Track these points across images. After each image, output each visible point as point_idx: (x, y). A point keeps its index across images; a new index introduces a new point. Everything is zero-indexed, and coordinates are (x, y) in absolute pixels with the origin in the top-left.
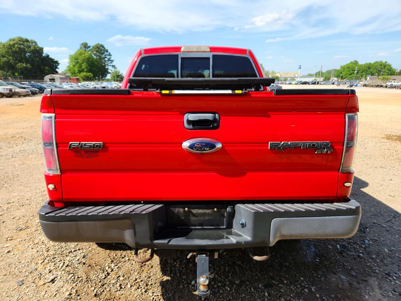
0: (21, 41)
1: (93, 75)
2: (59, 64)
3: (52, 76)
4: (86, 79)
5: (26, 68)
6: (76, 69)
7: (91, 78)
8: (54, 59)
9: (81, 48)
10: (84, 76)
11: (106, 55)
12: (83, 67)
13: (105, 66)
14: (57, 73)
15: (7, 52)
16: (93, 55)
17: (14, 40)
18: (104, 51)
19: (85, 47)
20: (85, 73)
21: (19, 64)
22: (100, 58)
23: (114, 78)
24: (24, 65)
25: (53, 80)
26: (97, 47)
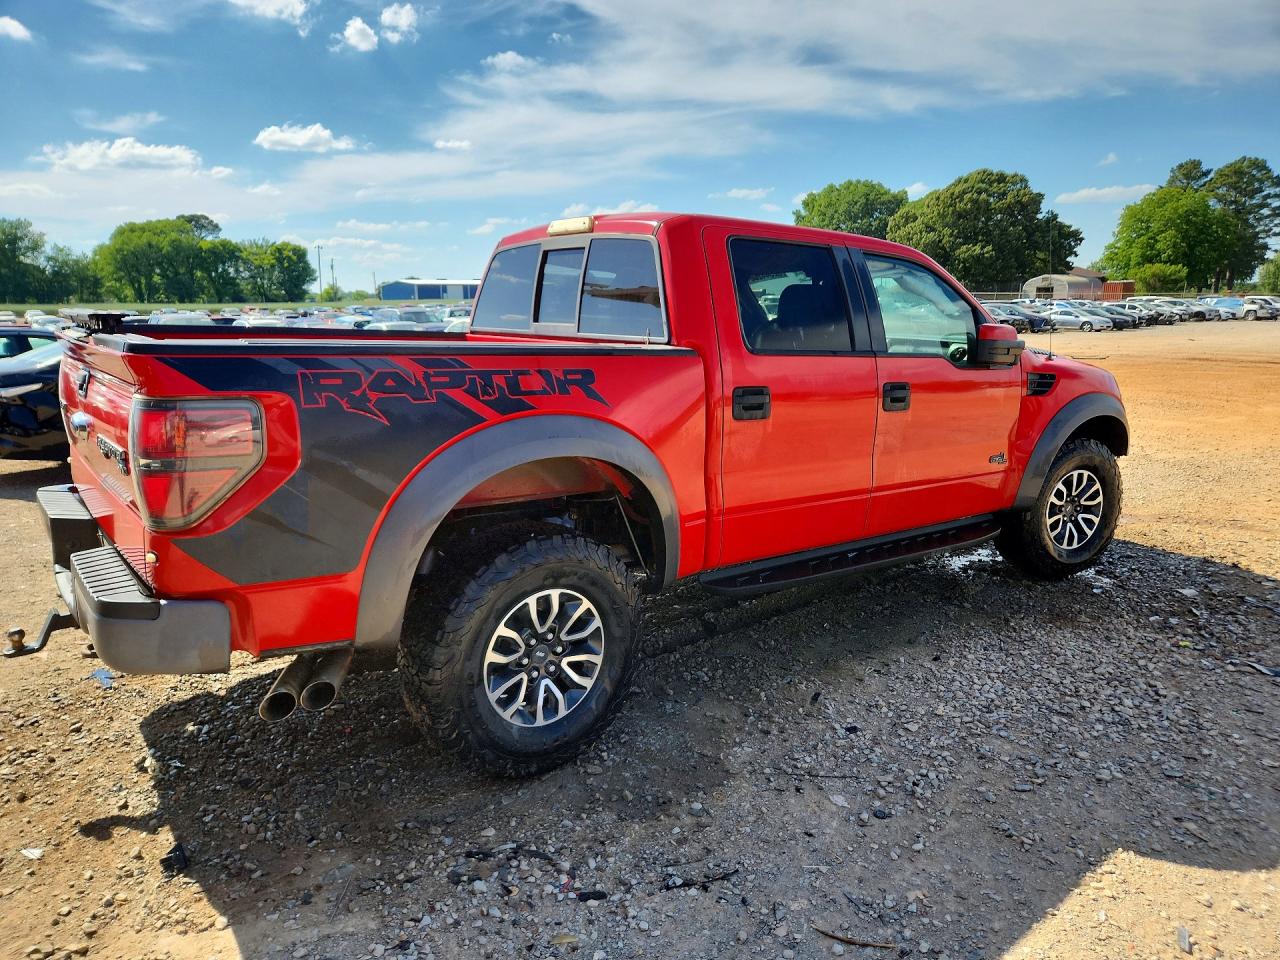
0: (983, 182)
1: (1189, 274)
2: (1081, 240)
3: (1046, 279)
4: (1158, 284)
5: (978, 259)
6: (1136, 253)
7: (1176, 282)
8: (1070, 227)
9: (1171, 182)
10: (1154, 275)
11: (1268, 196)
12: (1159, 246)
13: (1256, 236)
14: (1067, 268)
15: (942, 216)
16: (1211, 202)
17: (966, 181)
18: (1261, 181)
19: (1188, 176)
20: (1157, 267)
21: (964, 248)
22: (1241, 211)
23: (1272, 280)
24: (977, 249)
25: (1046, 291)
26: (1235, 172)
